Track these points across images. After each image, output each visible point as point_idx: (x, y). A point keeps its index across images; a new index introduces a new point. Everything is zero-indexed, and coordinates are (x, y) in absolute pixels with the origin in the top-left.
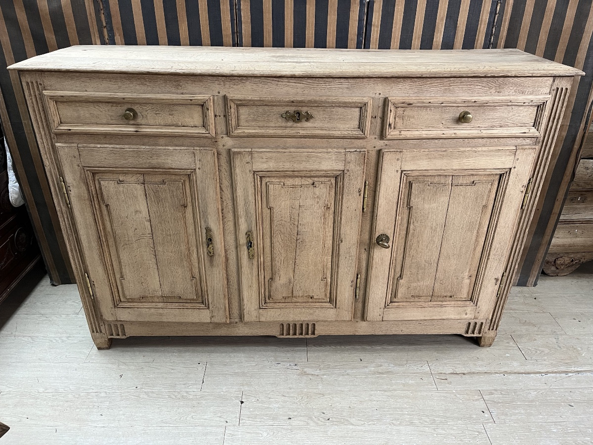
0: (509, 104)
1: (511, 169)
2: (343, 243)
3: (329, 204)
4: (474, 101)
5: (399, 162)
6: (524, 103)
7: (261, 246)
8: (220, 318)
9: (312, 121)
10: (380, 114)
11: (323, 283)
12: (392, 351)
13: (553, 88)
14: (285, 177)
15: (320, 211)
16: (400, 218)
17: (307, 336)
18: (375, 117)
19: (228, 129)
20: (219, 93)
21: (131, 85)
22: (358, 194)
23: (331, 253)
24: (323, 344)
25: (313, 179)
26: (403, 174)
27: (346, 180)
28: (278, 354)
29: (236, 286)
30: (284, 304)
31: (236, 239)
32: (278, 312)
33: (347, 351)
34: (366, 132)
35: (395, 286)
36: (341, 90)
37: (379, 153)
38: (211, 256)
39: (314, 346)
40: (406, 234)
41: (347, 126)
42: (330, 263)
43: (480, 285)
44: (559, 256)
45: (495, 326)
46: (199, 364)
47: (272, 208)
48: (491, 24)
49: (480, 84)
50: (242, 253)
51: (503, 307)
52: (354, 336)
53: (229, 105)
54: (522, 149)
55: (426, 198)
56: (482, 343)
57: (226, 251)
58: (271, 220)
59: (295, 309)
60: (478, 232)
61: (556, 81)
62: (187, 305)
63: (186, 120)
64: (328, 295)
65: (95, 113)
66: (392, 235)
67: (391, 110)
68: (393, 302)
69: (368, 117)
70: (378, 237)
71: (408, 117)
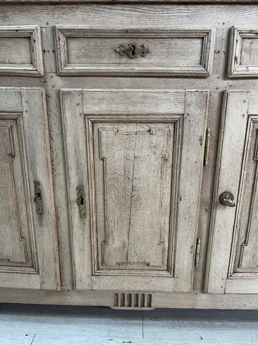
2: (182, 202)
3: (167, 155)
5: (246, 105)
7: (93, 203)
8: (51, 284)
9: (147, 56)
10: (223, 49)
11: (160, 248)
12: (234, 327)
14: (119, 122)
15: (157, 163)
16: (245, 172)
17: (143, 309)
18: (219, 52)
19: (57, 66)
20: (47, 24)
22: (199, 143)
23: (169, 213)
24: (159, 318)
25: (150, 125)
26: (250, 119)
27: (186, 125)
28: (112, 327)
29: (67, 249)
30: (118, 271)
31: (67, 196)
32: (112, 280)
33: (186, 326)
34: (209, 67)
35: (238, 253)
36: (180, 19)
37: (223, 96)
38: (40, 212)
39: (151, 319)
40: (252, 192)
41: (188, 62)
42: (168, 226)
46: (27, 335)
47: (105, 160)
50: (73, 210)
52: (193, 310)
53: (57, 36)
57: (56, 209)
58: (104, 173)
59: (130, 277)
62: (16, 268)
63: (13, 56)
64: (166, 262)
66: (237, 193)
67: (237, 40)
68: (236, 272)
69: (211, 49)
70: (221, 195)
71: (256, 50)
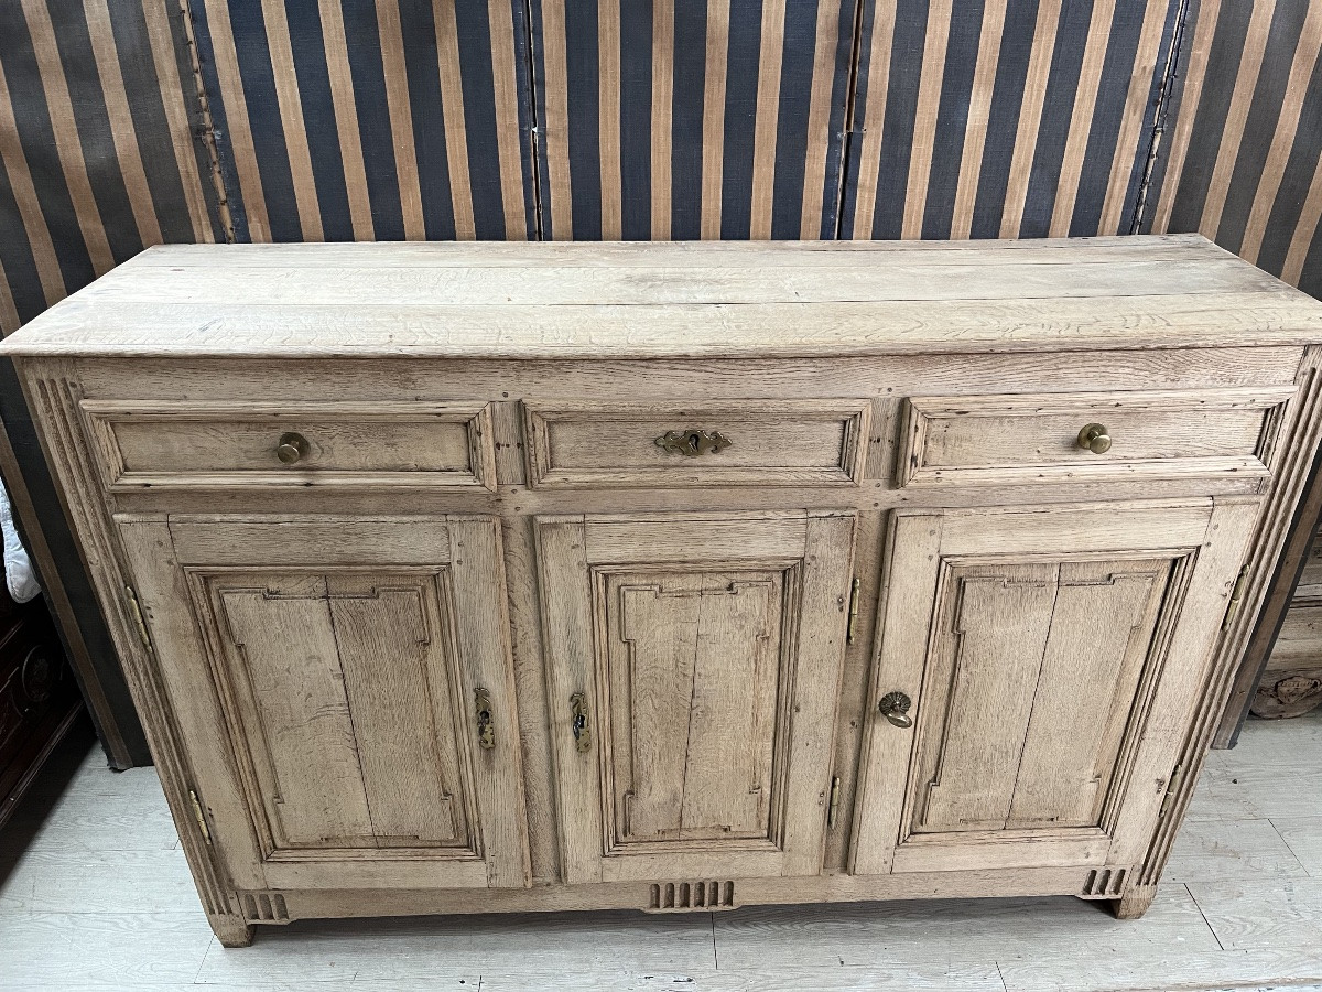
0: (1199, 407)
1: (1199, 548)
2: (801, 713)
3: (768, 630)
4: (1115, 403)
5: (935, 538)
6: (1234, 405)
7: (606, 724)
8: (511, 877)
9: (725, 451)
10: (888, 433)
11: (753, 799)
12: (913, 934)
13: (1302, 370)
14: (664, 573)
15: (747, 646)
16: (936, 656)
17: (714, 909)
18: (879, 441)
19: (529, 474)
20: (506, 395)
21: (294, 383)
22: (837, 608)
23: (772, 734)
25: (730, 576)
26: (944, 564)
27: (809, 577)
28: (647, 950)
29: (547, 809)
30: (661, 845)
31: (547, 709)
32: (646, 862)
33: (809, 934)
34: (856, 475)
35: (921, 799)
36: (796, 384)
37: (888, 515)
38: (489, 748)
39: (731, 925)
40: (950, 690)
41: (811, 462)
42: (771, 757)
43: (1120, 795)
44: (1285, 676)
45: (1153, 877)
46: (462, 982)
47: (632, 643)
48: (1138, 178)
49: (1129, 364)
50: (561, 740)
51: (1172, 836)
52: (825, 905)
53: (530, 424)
54: (1227, 504)
55: (998, 613)
56: (1122, 912)
57: (522, 735)
58: (630, 666)
59: (686, 856)
60: (1118, 683)
61: (1310, 354)
62: (431, 851)
63: (428, 455)
64: (765, 823)
65: (206, 445)
66: (917, 693)
67: (916, 427)
68: (916, 834)
69: (862, 443)
70: (883, 699)
71: (957, 438)
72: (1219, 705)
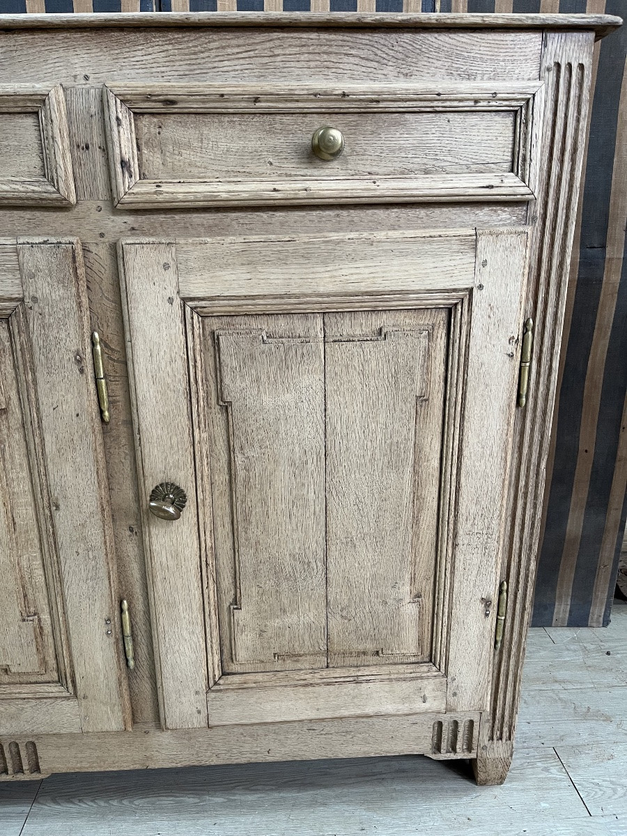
1: (471, 291)
2: (61, 513)
3: (4, 400)
4: (340, 92)
5: (170, 275)
6: (476, 101)
10: (97, 138)
11: (28, 628)
12: (252, 807)
13: (545, 65)
16: (205, 435)
17: (20, 777)
18: (87, 148)
22: (76, 368)
23: (36, 541)
24: (74, 797)
26: (188, 309)
27: (35, 325)
34: (62, 184)
35: (226, 627)
37: (116, 251)
39: (55, 801)
40: (230, 481)
41: (13, 170)
42: (41, 572)
43: (445, 618)
45: (506, 729)
49: (353, 52)
51: (516, 676)
52: (148, 773)
54: (491, 234)
55: (264, 378)
56: (481, 776)
60: (415, 472)
61: (549, 44)
64: (52, 662)
66: (191, 485)
67: (118, 119)
68: (229, 674)
70: (153, 491)
71: (175, 143)
72: (535, 507)
